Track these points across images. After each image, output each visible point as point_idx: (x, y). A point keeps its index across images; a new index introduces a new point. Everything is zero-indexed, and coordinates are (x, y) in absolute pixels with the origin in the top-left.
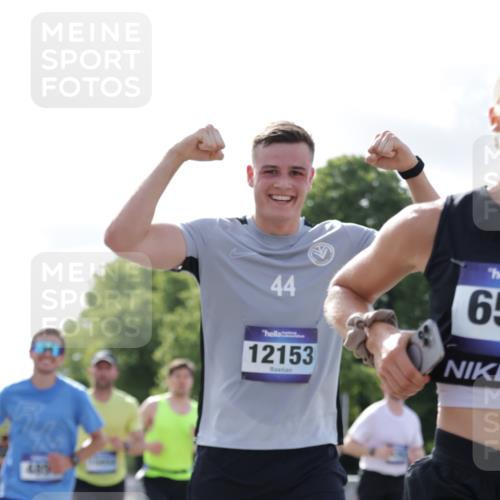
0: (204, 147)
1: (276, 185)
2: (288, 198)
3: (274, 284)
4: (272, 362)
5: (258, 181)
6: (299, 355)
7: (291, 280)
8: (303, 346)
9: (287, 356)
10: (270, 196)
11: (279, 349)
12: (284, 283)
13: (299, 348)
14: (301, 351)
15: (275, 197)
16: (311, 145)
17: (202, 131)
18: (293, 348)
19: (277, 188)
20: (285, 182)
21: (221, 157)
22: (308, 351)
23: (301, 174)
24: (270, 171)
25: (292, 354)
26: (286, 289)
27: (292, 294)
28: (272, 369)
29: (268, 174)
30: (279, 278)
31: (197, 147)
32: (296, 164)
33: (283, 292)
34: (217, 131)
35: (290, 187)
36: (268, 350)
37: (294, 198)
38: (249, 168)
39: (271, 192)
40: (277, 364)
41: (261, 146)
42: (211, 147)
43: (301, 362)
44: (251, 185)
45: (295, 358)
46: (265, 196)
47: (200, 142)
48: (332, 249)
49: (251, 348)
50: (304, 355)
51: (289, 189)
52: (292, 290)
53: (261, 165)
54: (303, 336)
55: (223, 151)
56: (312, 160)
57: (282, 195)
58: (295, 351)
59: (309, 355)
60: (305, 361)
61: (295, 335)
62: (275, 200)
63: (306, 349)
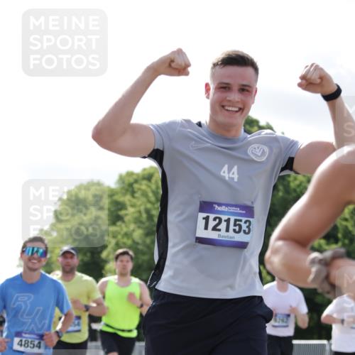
0: (175, 65)
1: (228, 98)
2: (237, 109)
3: (222, 171)
4: (219, 230)
5: (214, 95)
6: (240, 226)
7: (235, 169)
8: (244, 219)
9: (232, 227)
10: (223, 106)
11: (225, 221)
12: (229, 170)
13: (241, 221)
14: (242, 223)
15: (227, 108)
16: (256, 69)
17: (173, 53)
18: (236, 220)
19: (230, 101)
20: (235, 96)
21: (187, 74)
22: (248, 224)
23: (248, 91)
24: (224, 87)
25: (235, 225)
26: (231, 175)
27: (236, 180)
28: (219, 236)
29: (222, 90)
30: (226, 167)
31: (170, 65)
32: (245, 83)
33: (229, 177)
34: (184, 53)
35: (239, 100)
36: (217, 220)
37: (241, 110)
38: (207, 85)
39: (224, 104)
40: (223, 232)
41: (217, 67)
42: (181, 65)
43: (242, 232)
44: (208, 97)
45: (237, 228)
46: (219, 106)
47: (172, 61)
48: (267, 150)
49: (204, 218)
50: (244, 227)
51: (238, 102)
52: (236, 177)
53: (218, 82)
54: (244, 212)
55: (189, 69)
56: (256, 80)
57: (232, 106)
58: (238, 223)
59: (248, 227)
60: (244, 231)
61: (238, 210)
62: (227, 110)
63: (245, 222)
